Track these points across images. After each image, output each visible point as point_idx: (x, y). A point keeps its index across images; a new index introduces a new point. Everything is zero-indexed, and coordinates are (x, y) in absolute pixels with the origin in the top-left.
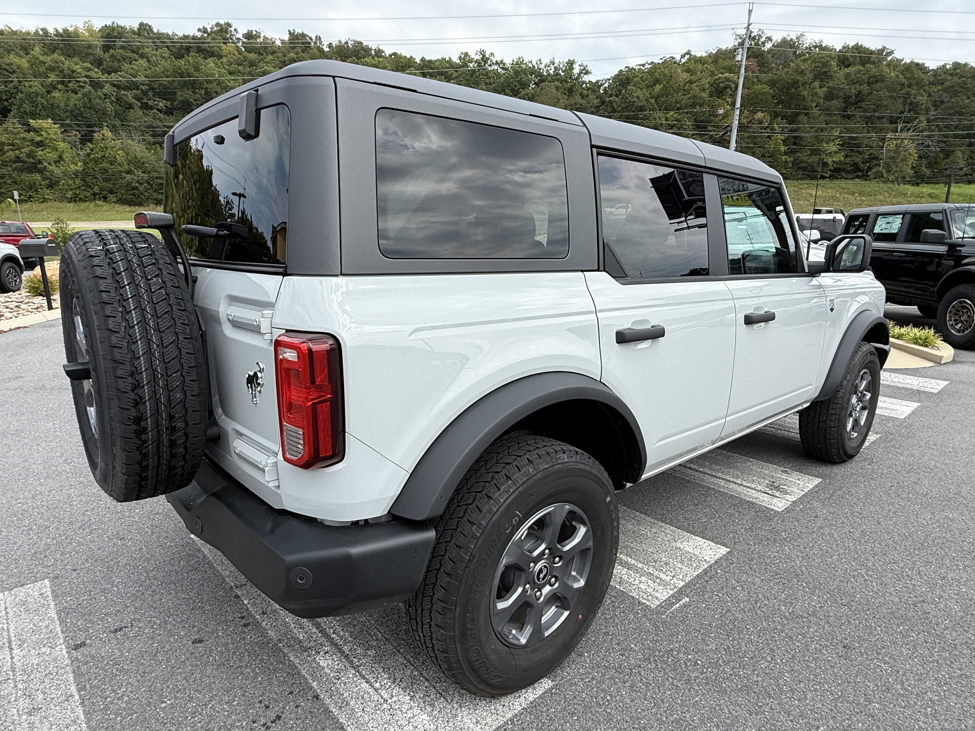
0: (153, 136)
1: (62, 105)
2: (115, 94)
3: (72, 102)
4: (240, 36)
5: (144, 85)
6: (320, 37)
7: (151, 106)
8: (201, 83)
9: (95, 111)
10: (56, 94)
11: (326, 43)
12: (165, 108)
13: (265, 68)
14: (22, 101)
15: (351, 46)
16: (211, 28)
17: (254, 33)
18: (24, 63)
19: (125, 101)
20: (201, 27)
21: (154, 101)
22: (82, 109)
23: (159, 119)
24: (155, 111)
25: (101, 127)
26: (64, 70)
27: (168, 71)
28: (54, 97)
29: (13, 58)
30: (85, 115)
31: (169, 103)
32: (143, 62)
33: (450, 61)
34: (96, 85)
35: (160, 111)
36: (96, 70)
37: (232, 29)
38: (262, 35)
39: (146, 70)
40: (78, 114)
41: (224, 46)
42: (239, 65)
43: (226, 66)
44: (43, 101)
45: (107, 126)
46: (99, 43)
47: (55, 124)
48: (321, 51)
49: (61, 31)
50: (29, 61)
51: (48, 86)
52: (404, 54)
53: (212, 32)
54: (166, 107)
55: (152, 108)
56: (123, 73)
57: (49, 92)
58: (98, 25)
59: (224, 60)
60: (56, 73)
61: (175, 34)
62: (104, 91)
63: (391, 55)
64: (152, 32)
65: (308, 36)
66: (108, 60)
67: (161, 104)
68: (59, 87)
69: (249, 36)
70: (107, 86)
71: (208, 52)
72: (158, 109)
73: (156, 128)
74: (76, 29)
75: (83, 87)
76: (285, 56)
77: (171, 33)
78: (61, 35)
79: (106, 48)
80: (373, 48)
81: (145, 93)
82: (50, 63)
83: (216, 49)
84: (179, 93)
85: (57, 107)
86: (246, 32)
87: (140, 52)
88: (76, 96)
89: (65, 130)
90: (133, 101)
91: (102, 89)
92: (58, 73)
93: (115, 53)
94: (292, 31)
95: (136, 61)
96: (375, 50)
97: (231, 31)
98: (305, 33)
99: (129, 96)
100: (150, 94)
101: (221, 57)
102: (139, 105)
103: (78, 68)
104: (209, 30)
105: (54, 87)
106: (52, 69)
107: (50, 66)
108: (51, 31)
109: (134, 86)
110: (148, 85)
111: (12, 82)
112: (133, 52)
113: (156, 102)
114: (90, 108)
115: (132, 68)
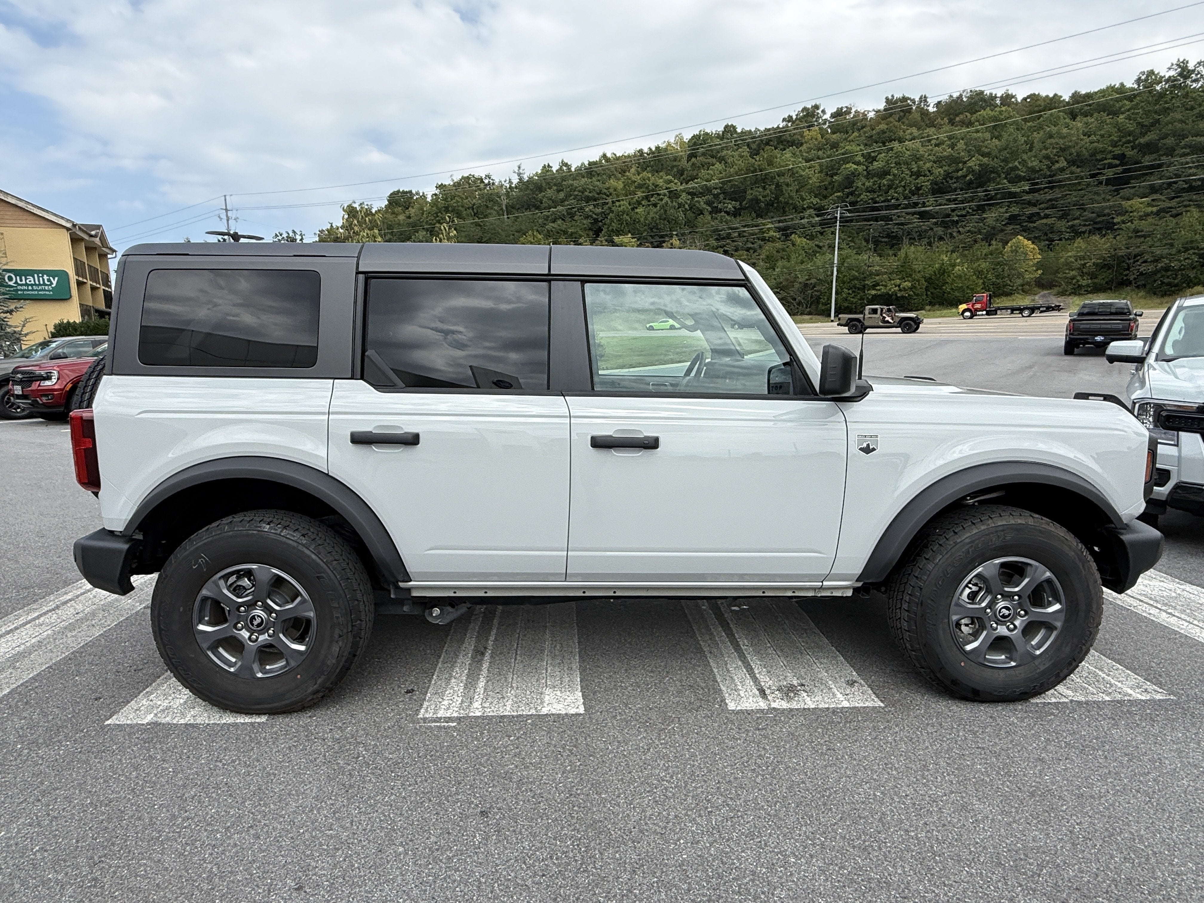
0: (717, 239)
1: (642, 219)
2: (689, 202)
3: (652, 215)
4: (827, 116)
5: (716, 188)
6: (925, 97)
7: (721, 209)
8: (773, 178)
9: (668, 221)
10: (640, 210)
11: (932, 102)
12: (733, 209)
13: (846, 148)
14: (612, 220)
15: (965, 99)
16: (797, 115)
17: (844, 110)
18: (620, 185)
19: (698, 208)
20: (786, 117)
21: (724, 203)
22: (658, 221)
23: (725, 222)
24: (723, 214)
25: (671, 237)
26: (649, 186)
27: (742, 170)
28: (637, 213)
29: (612, 182)
30: (659, 227)
31: (738, 203)
32: (719, 166)
33: (1122, 89)
34: (674, 195)
35: (728, 213)
36: (676, 181)
37: (819, 111)
38: (853, 111)
39: (721, 173)
40: (654, 226)
41: (806, 132)
42: (819, 149)
43: (805, 154)
44: (628, 218)
45: (676, 235)
46: (684, 155)
47: (633, 238)
48: (924, 113)
49: (654, 149)
50: (623, 182)
51: (635, 204)
52: (1043, 94)
53: (796, 119)
54: (734, 207)
55: (720, 211)
56: (699, 180)
57: (633, 209)
58: (687, 137)
59: (805, 147)
60: (642, 190)
61: (757, 130)
62: (680, 200)
63: (1025, 99)
64: (736, 132)
65: (909, 99)
66: (689, 169)
67: (730, 206)
68: (643, 202)
69: (838, 114)
70: (684, 194)
71: (788, 142)
72: (726, 212)
73: (721, 231)
74: (669, 144)
75: (662, 200)
76: (873, 130)
77: (753, 130)
78: (653, 153)
79: (691, 156)
80: (999, 95)
81: (716, 196)
82: (639, 181)
83: (796, 136)
84: (749, 192)
85: (638, 222)
86: (835, 110)
87: (719, 155)
88: (655, 210)
89: (641, 243)
90: (705, 206)
91: (678, 198)
92: (644, 190)
93: (696, 162)
94: (890, 97)
95: (713, 165)
96: (1002, 97)
97: (818, 113)
98: (907, 95)
99: (701, 202)
100: (721, 197)
101: (802, 144)
102: (710, 209)
103: (660, 182)
104: (794, 117)
105: (639, 203)
106: (640, 187)
107: (639, 184)
108: (646, 150)
109: (708, 190)
110: (721, 188)
111: (607, 203)
112: (712, 157)
113: (726, 205)
114: (665, 219)
115: (708, 174)
